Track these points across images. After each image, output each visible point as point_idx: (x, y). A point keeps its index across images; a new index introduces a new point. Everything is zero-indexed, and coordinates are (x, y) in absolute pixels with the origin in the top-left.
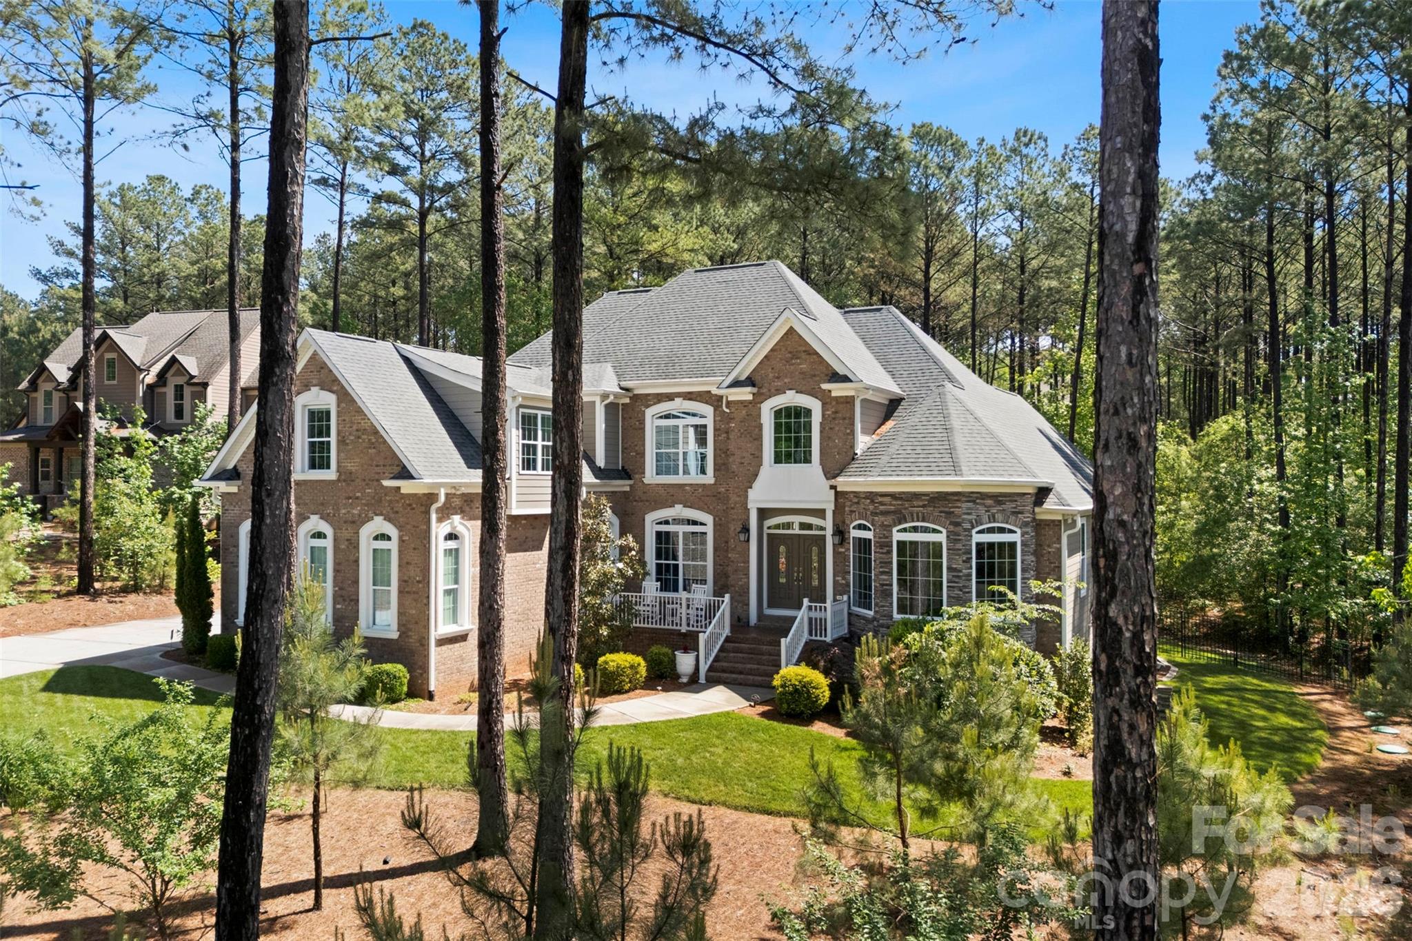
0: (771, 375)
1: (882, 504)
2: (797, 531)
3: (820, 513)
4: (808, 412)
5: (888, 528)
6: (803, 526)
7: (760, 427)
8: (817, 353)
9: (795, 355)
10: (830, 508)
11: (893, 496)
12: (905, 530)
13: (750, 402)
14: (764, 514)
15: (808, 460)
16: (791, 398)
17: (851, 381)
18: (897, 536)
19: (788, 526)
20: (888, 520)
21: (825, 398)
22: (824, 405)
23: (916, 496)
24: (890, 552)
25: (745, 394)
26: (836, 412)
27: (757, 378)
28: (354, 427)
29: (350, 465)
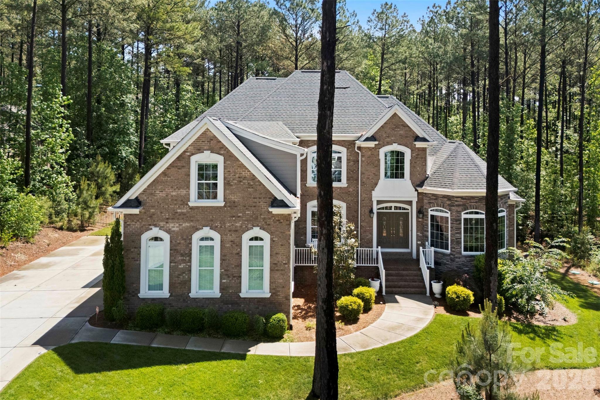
0: (384, 135)
1: (456, 201)
2: (393, 210)
3: (410, 203)
4: (402, 154)
5: (459, 213)
6: (396, 208)
7: (379, 160)
8: (408, 126)
9: (397, 127)
10: (415, 200)
11: (462, 198)
12: (467, 213)
13: (373, 148)
14: (379, 202)
15: (402, 176)
16: (395, 147)
17: (428, 141)
18: (464, 216)
19: (390, 208)
20: (459, 209)
21: (413, 150)
22: (412, 151)
23: (473, 198)
24: (460, 223)
25: (372, 144)
26: (418, 155)
27: (377, 137)
28: (237, 176)
29: (233, 198)
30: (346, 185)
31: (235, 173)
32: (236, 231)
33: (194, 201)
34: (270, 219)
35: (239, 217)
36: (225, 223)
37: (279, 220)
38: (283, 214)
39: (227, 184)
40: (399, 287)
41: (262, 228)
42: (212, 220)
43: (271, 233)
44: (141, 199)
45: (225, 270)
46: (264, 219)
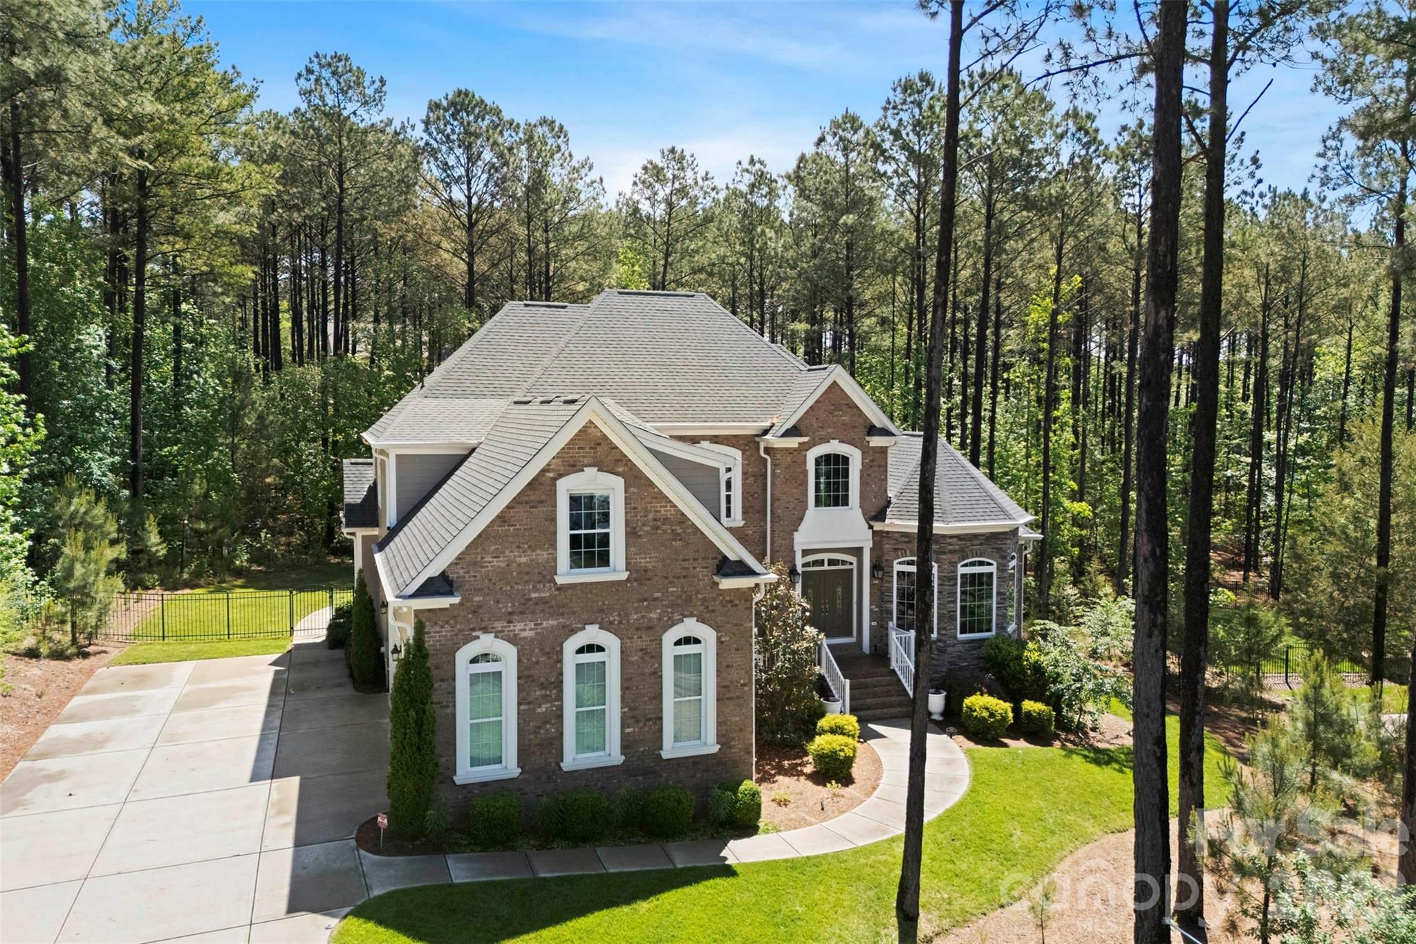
0: (816, 425)
1: (950, 544)
2: (826, 567)
3: (858, 552)
4: (846, 460)
5: (954, 564)
6: (831, 562)
7: (805, 473)
8: (857, 407)
9: (837, 407)
10: (867, 545)
11: (958, 537)
12: (965, 565)
13: (795, 449)
14: (806, 553)
15: (845, 502)
16: (834, 447)
17: (893, 435)
18: (961, 570)
19: (821, 563)
20: (954, 558)
21: (866, 450)
22: (863, 453)
23: (976, 536)
24: (955, 584)
25: (793, 442)
26: (872, 461)
27: (802, 427)
28: (651, 516)
29: (644, 562)
30: (741, 524)
31: (647, 511)
32: (650, 628)
33: (566, 574)
34: (714, 599)
35: (655, 599)
36: (627, 615)
37: (731, 602)
38: (738, 589)
39: (632, 533)
40: (869, 708)
41: (702, 620)
42: (602, 611)
43: (717, 628)
44: (452, 576)
45: (631, 709)
46: (704, 600)
